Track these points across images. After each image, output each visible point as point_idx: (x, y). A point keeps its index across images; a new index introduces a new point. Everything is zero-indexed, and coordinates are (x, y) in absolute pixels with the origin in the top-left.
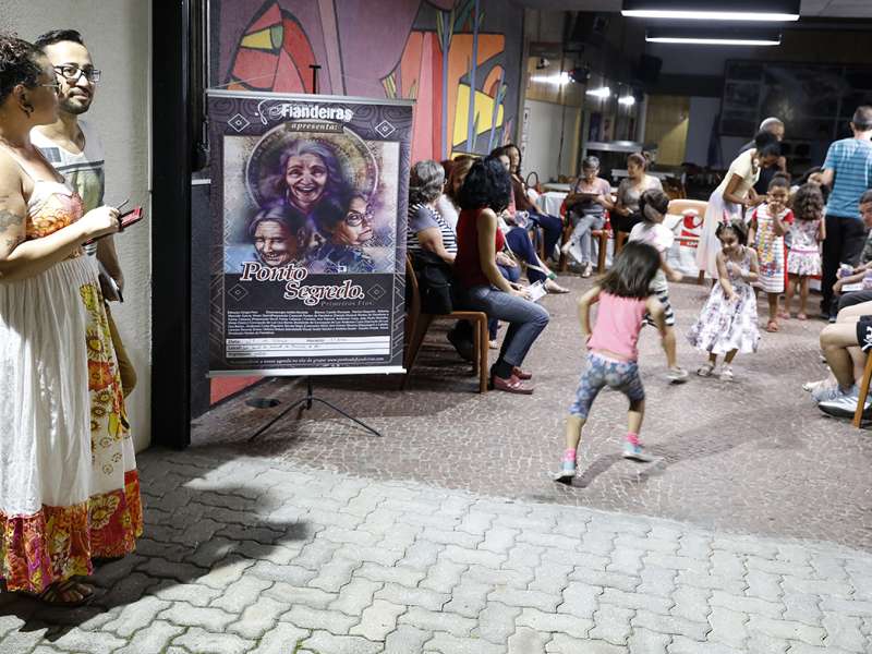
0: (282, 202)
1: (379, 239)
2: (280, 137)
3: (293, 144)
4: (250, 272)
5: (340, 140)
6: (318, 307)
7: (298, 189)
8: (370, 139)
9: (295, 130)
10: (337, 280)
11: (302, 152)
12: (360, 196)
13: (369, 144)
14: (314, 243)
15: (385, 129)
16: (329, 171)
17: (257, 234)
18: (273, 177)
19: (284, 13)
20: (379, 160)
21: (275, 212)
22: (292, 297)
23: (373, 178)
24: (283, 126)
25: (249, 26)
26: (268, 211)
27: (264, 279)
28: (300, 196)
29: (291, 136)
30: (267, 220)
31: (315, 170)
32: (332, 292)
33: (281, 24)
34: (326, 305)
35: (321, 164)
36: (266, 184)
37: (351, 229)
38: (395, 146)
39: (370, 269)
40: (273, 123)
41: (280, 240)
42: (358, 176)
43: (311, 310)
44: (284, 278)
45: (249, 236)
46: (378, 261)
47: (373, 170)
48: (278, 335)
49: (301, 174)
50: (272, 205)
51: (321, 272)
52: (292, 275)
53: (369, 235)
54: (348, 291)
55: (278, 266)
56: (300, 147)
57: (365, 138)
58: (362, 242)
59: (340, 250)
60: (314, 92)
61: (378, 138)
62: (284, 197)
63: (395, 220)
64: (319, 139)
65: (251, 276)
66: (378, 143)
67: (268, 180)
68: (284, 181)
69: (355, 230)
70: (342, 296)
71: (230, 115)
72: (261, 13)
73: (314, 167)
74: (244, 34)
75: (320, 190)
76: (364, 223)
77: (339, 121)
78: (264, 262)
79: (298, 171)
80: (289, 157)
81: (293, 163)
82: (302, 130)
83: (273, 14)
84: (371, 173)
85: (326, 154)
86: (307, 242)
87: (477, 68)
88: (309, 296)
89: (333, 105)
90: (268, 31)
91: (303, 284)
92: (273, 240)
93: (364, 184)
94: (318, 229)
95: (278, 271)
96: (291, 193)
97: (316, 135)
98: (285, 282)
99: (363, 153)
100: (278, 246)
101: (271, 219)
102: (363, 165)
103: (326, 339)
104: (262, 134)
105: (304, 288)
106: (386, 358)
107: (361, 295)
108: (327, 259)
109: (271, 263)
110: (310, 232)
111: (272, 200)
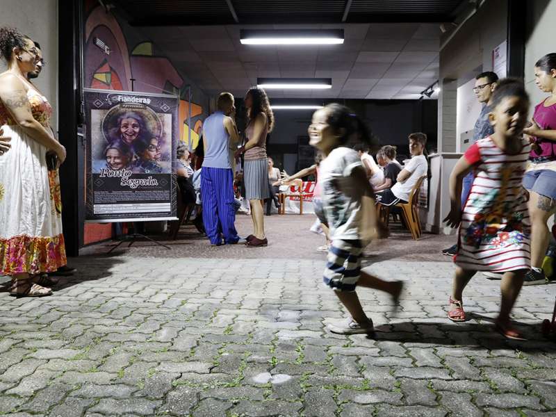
0: (119, 140)
1: (164, 158)
2: (118, 110)
3: (124, 114)
4: (105, 173)
5: (145, 112)
6: (137, 189)
7: (126, 134)
8: (159, 112)
9: (124, 107)
10: (145, 177)
11: (128, 118)
12: (154, 138)
13: (158, 115)
14: (134, 159)
15: (165, 108)
16: (140, 126)
17: (108, 155)
18: (114, 129)
19: (111, 68)
20: (163, 122)
21: (116, 145)
22: (124, 185)
23: (161, 130)
24: (119, 105)
25: (97, 70)
26: (113, 144)
27: (111, 176)
28: (127, 137)
29: (122, 110)
30: (111, 148)
31: (134, 126)
32: (143, 182)
33: (110, 73)
34: (140, 188)
35: (137, 123)
36: (112, 131)
37: (151, 152)
38: (170, 116)
39: (160, 172)
40: (114, 104)
41: (118, 158)
42: (154, 128)
43: (134, 190)
44: (121, 175)
45: (104, 156)
46: (164, 168)
47: (160, 126)
48: (118, 202)
50: (114, 141)
51: (138, 172)
52: (124, 174)
53: (159, 156)
54: (151, 182)
55: (118, 170)
56: (127, 115)
57: (156, 112)
58: (156, 159)
59: (146, 162)
60: (133, 91)
61: (162, 112)
62: (120, 138)
63: (171, 149)
65: (105, 175)
66: (162, 114)
68: (120, 131)
69: (153, 153)
70: (148, 184)
71: (94, 100)
72: (102, 65)
73: (133, 124)
74: (95, 73)
75: (136, 135)
76: (157, 150)
77: (144, 104)
78: (111, 168)
79: (126, 126)
80: (122, 120)
81: (124, 122)
82: (127, 107)
83: (106, 68)
84: (159, 128)
85: (139, 118)
86: (131, 158)
87: (191, 118)
88: (133, 184)
89: (141, 97)
90: (105, 74)
91: (129, 178)
92: (115, 158)
93: (156, 132)
94: (136, 153)
95: (118, 172)
96: (123, 136)
98: (121, 177)
99: (156, 118)
100: (117, 161)
101: (114, 148)
102: (155, 124)
103: (141, 204)
104: (109, 109)
105: (130, 180)
106: (169, 213)
107: (157, 184)
108: (140, 167)
109: (114, 168)
110: (132, 154)
111: (114, 139)
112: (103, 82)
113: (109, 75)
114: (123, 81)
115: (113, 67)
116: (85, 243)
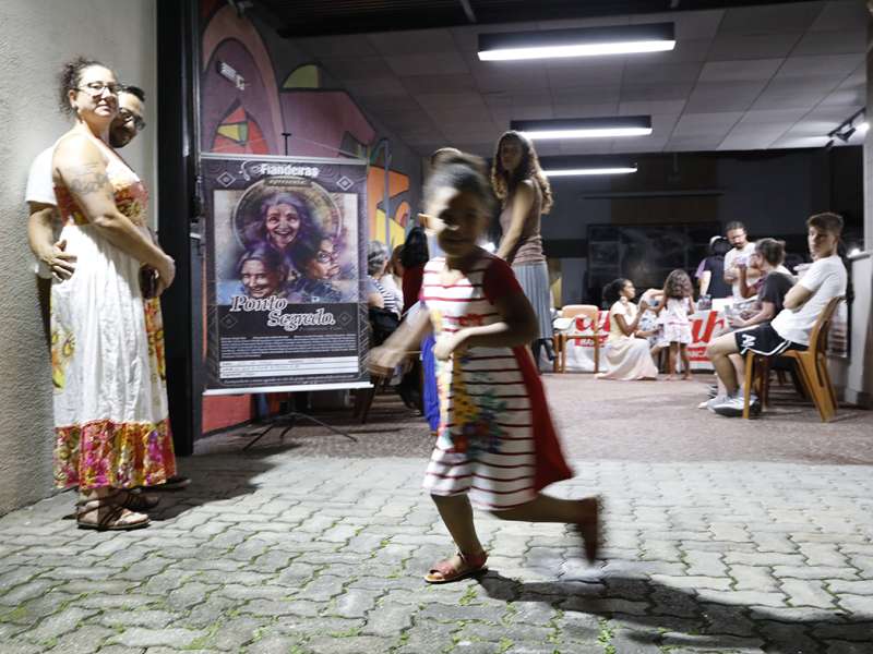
0: (263, 244)
1: (345, 274)
2: (260, 191)
3: (271, 196)
4: (239, 304)
5: (309, 193)
6: (297, 332)
7: (276, 232)
8: (334, 192)
9: (271, 185)
10: (312, 309)
11: (279, 203)
12: (327, 238)
13: (332, 196)
14: (291, 278)
15: (345, 183)
16: (301, 219)
17: (244, 272)
18: (256, 224)
19: (248, 116)
20: (342, 208)
21: (259, 252)
22: (274, 325)
23: (337, 223)
24: (262, 181)
25: (223, 119)
26: (252, 251)
27: (249, 309)
28: (278, 238)
29: (269, 189)
30: (254, 259)
31: (290, 217)
32: (307, 319)
33: (246, 123)
34: (303, 331)
35: (294, 212)
36: (251, 228)
37: (320, 265)
38: (354, 197)
39: (338, 299)
40: (255, 179)
41: (263, 276)
42: (326, 221)
43: (291, 335)
44: (268, 308)
45: (237, 273)
47: (336, 217)
48: (264, 357)
49: (278, 220)
50: (255, 246)
51: (298, 302)
52: (274, 305)
53: (336, 271)
54: (323, 318)
55: (263, 298)
56: (277, 198)
57: (330, 191)
58: (331, 276)
59: (313, 283)
60: (286, 154)
61: (339, 190)
62: (265, 240)
63: (357, 258)
64: (292, 192)
65: (241, 307)
66: (339, 195)
67: (251, 226)
68: (265, 227)
69: (325, 266)
70: (316, 322)
71: (219, 173)
72: (231, 111)
73: (289, 215)
74: (220, 125)
75: (295, 234)
76: (332, 260)
77: (308, 178)
78: (251, 296)
79: (276, 218)
80: (268, 207)
81: (272, 211)
82: (277, 185)
83: (239, 113)
84: (335, 220)
85: (298, 204)
86: (286, 277)
87: (391, 198)
88: (290, 322)
89: (302, 165)
90: (236, 126)
91: (284, 312)
92: (257, 276)
93: (330, 228)
94: (296, 266)
95: (262, 302)
96: (271, 237)
97: (290, 188)
98: (268, 312)
99: (328, 203)
100: (262, 281)
101: (256, 259)
102: (328, 212)
103: (306, 360)
104: (245, 189)
105: (285, 316)
106: (356, 375)
107: (332, 322)
108: (303, 292)
109: (257, 295)
110: (287, 269)
111: (255, 242)
112: (236, 142)
113: (244, 128)
114: (268, 135)
115: (251, 113)
116: (205, 431)
